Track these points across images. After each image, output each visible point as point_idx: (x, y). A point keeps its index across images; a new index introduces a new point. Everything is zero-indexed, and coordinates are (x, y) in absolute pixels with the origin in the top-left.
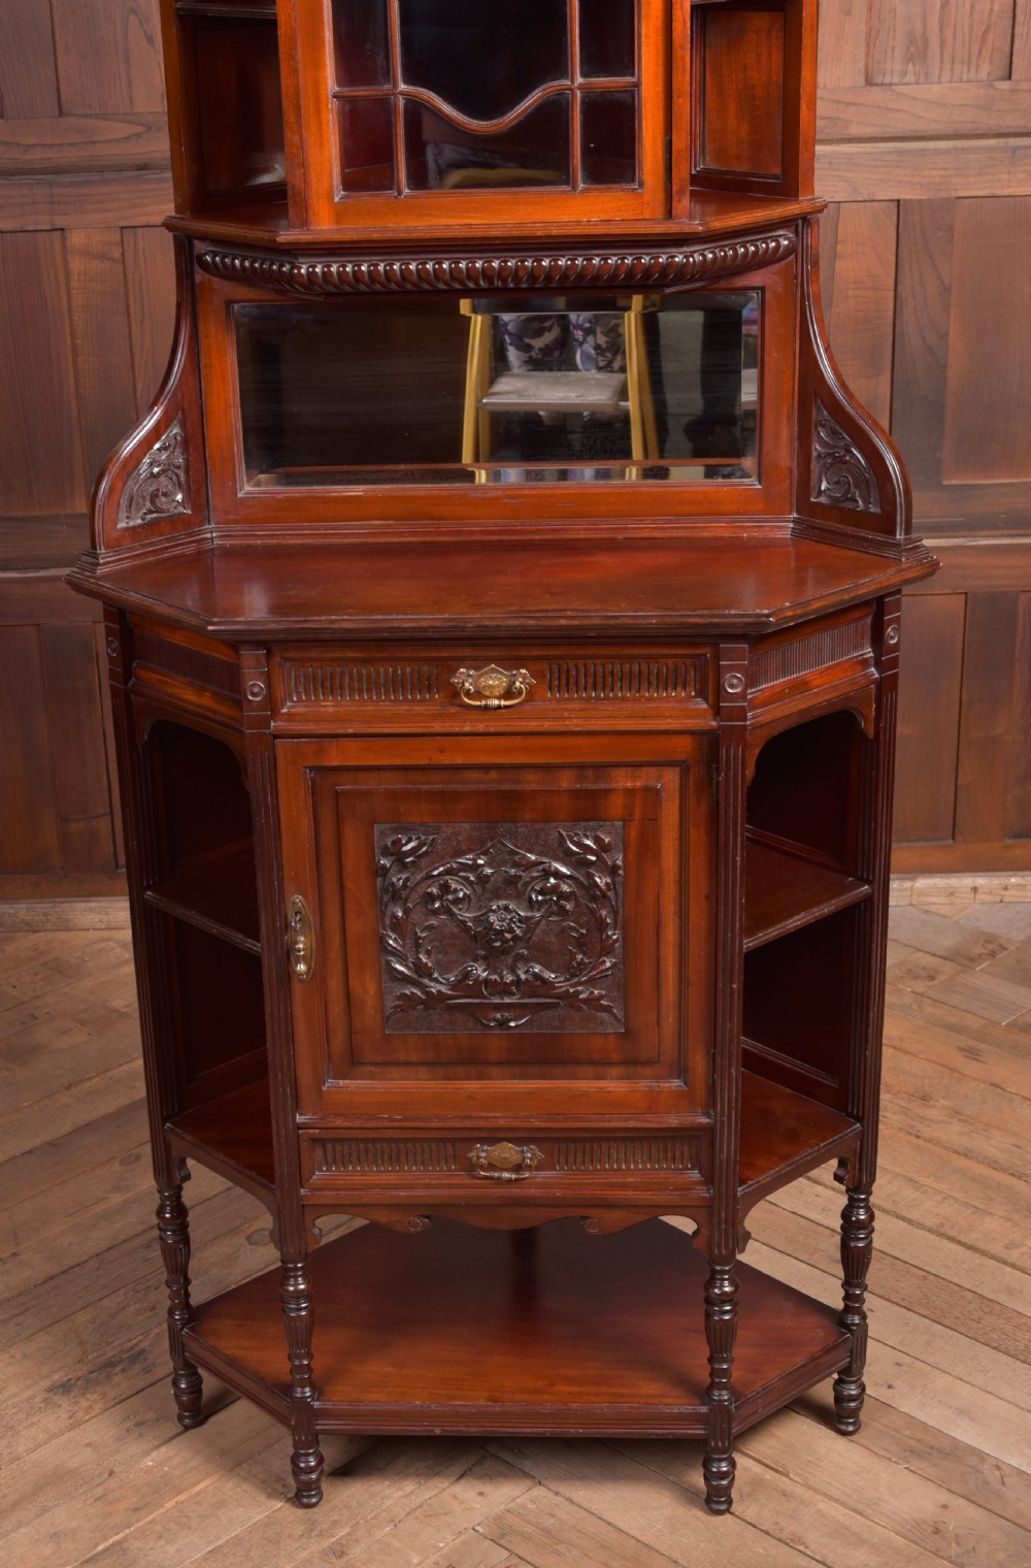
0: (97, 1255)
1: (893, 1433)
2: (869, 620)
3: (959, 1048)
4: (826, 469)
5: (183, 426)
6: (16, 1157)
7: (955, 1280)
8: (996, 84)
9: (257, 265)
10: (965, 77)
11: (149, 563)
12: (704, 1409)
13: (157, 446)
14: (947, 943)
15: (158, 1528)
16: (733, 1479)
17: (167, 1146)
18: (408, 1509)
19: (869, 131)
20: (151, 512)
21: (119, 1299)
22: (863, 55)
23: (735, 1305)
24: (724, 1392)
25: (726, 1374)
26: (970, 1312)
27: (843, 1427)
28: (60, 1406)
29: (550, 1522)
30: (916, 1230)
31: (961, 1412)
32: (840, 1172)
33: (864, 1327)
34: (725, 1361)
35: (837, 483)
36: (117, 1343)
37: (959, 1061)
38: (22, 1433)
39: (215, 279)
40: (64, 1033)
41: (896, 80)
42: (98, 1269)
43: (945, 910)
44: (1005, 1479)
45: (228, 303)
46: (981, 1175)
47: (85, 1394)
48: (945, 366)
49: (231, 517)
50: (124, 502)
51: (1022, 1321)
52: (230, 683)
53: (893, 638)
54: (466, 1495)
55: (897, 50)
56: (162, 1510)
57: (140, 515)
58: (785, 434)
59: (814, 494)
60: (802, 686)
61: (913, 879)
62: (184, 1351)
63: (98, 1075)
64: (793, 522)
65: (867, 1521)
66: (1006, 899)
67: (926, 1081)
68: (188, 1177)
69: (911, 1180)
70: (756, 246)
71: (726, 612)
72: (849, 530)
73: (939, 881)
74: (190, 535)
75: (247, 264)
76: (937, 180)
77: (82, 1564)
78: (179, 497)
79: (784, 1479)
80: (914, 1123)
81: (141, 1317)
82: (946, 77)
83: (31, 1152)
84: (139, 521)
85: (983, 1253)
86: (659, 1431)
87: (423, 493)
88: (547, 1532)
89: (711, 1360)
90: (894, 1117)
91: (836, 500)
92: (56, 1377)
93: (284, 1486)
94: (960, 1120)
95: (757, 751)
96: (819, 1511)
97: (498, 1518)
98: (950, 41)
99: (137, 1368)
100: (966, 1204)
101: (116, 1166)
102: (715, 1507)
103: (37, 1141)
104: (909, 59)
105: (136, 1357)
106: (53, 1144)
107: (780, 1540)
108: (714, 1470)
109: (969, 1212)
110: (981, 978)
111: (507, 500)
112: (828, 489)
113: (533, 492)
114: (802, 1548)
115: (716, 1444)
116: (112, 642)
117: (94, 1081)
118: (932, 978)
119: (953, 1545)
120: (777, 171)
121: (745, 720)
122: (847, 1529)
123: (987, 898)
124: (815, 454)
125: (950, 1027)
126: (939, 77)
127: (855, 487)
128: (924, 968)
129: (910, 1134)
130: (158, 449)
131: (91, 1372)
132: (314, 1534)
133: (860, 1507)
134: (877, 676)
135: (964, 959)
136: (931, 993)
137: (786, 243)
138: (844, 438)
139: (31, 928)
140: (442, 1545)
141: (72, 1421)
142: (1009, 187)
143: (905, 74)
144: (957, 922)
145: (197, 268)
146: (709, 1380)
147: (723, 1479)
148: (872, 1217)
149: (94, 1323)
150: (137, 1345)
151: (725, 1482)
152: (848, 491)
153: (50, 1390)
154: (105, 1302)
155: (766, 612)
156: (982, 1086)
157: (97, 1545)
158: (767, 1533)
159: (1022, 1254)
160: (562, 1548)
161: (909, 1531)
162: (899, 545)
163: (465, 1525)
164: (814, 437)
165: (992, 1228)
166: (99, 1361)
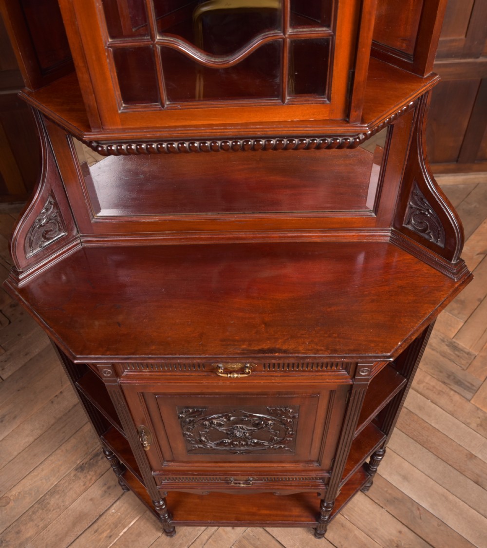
1: (380, 490)
4: (414, 215)
12: (317, 523)
20: (44, 242)
26: (406, 420)
28: (80, 478)
31: (404, 477)
35: (420, 223)
38: (67, 494)
44: (421, 516)
47: (89, 471)
49: (89, 232)
50: (27, 245)
56: (119, 537)
57: (38, 246)
59: (406, 224)
64: (391, 233)
79: (343, 517)
84: (38, 249)
91: (418, 231)
92: (78, 461)
96: (355, 535)
102: (318, 536)
108: (319, 532)
112: (414, 224)
121: (368, 382)
124: (409, 206)
127: (431, 230)
130: (42, 213)
131: (91, 459)
133: (370, 533)
138: (428, 206)
141: (85, 487)
152: (426, 229)
153: (76, 470)
164: (410, 199)
166: (93, 453)
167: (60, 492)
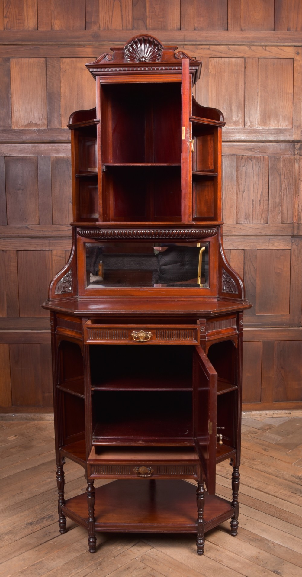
0: (43, 493)
1: (246, 536)
2: (236, 319)
3: (263, 449)
4: (225, 284)
5: (72, 271)
6: (24, 470)
7: (262, 500)
8: (265, 224)
9: (91, 232)
10: (258, 222)
11: (62, 303)
12: (196, 525)
13: (65, 275)
14: (259, 426)
15: (52, 558)
16: (204, 545)
17: (60, 454)
18: (118, 554)
19: (237, 234)
20: (63, 291)
21: (47, 503)
22: (235, 217)
23: (204, 495)
24: (202, 520)
25: (202, 515)
26: (265, 507)
27: (233, 534)
28: (29, 528)
29: (156, 557)
30: (252, 489)
31: (263, 530)
32: (231, 463)
33: (238, 506)
34: (202, 511)
35: (228, 287)
36: (45, 513)
37: (263, 452)
38: (18, 534)
39: (81, 237)
40: (40, 443)
41: (243, 223)
42: (42, 496)
43: (259, 419)
44: (275, 546)
45: (85, 243)
46: (268, 477)
47: (36, 525)
48: (256, 287)
49: (83, 294)
50: (57, 288)
51: (279, 509)
52: (79, 328)
53: (241, 323)
54: (134, 550)
55: (243, 216)
56: (53, 553)
57: (61, 291)
58: (215, 276)
59: (222, 291)
60: (219, 333)
61: (251, 412)
62: (62, 512)
63: (47, 452)
64: (217, 297)
65: (239, 557)
66: (274, 417)
67: (254, 456)
68: (65, 463)
69: (251, 478)
70: (208, 231)
71: (201, 311)
72: (231, 298)
73: (257, 412)
74: (73, 298)
75: (89, 232)
76: (253, 245)
77: (30, 566)
78: (70, 289)
79: (218, 547)
80: (251, 465)
81: (52, 507)
82: (254, 222)
83: (28, 469)
84: (60, 293)
85: (268, 494)
86: (185, 531)
87: (130, 289)
88: (155, 559)
89: (198, 511)
90: (246, 464)
91: (228, 291)
92: (29, 521)
93: (86, 548)
94: (263, 464)
95: (208, 347)
96: (226, 554)
97: (142, 556)
98: (254, 215)
99: (50, 519)
100: (265, 483)
101: (50, 473)
102: (199, 553)
103: (30, 467)
104: (246, 218)
105: (50, 517)
106: (34, 468)
107: (216, 561)
108: (199, 542)
109: (265, 485)
110: (267, 434)
111: (149, 291)
112: (226, 289)
113: (156, 289)
114: (222, 563)
115: (200, 535)
116: (52, 321)
117: (46, 454)
118: (256, 434)
119: (261, 562)
120: (213, 216)
121: (205, 338)
122: (234, 558)
123: (269, 416)
124: (222, 281)
125: (260, 444)
126: (252, 222)
127: (232, 288)
128: (254, 432)
129: (250, 467)
130: (66, 276)
131: (38, 520)
132: (93, 560)
133: (237, 553)
134: (238, 332)
135: (264, 429)
136: (255, 437)
137: (215, 231)
138: (229, 277)
139: (34, 420)
140: (127, 562)
142: (269, 247)
143: (245, 221)
144: (262, 422)
145: (77, 235)
146: (197, 517)
147: (201, 545)
148: (239, 475)
149: (40, 508)
150: (51, 514)
151: (202, 546)
152: (230, 289)
153: (27, 524)
154: (43, 504)
155: (210, 311)
156: (268, 457)
157: (35, 562)
158: (213, 560)
159: (278, 494)
160: (159, 563)
161: (250, 559)
162: (242, 300)
163: (133, 558)
164: (222, 277)
165: (271, 488)
166: (40, 517)
167: (13, 533)
